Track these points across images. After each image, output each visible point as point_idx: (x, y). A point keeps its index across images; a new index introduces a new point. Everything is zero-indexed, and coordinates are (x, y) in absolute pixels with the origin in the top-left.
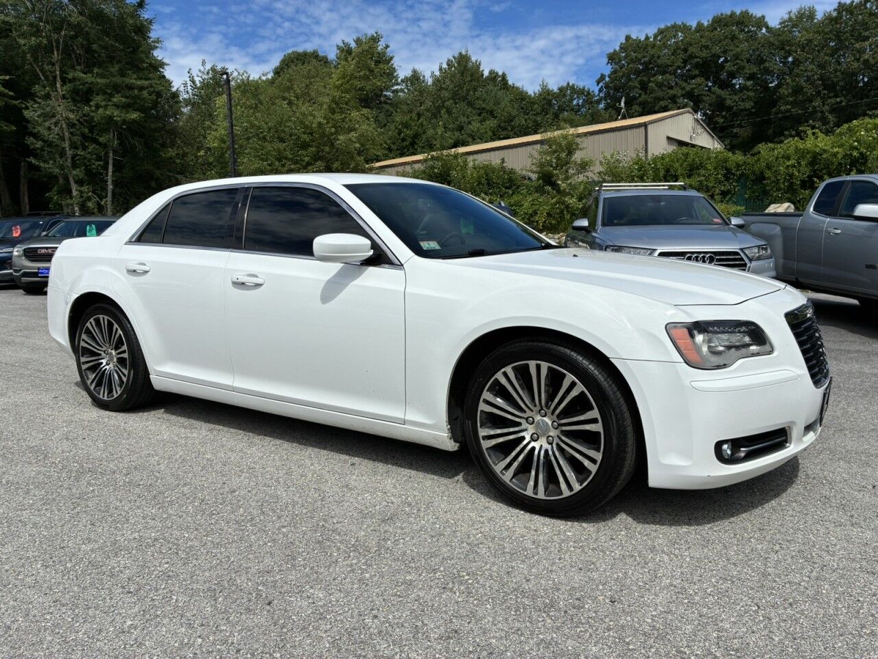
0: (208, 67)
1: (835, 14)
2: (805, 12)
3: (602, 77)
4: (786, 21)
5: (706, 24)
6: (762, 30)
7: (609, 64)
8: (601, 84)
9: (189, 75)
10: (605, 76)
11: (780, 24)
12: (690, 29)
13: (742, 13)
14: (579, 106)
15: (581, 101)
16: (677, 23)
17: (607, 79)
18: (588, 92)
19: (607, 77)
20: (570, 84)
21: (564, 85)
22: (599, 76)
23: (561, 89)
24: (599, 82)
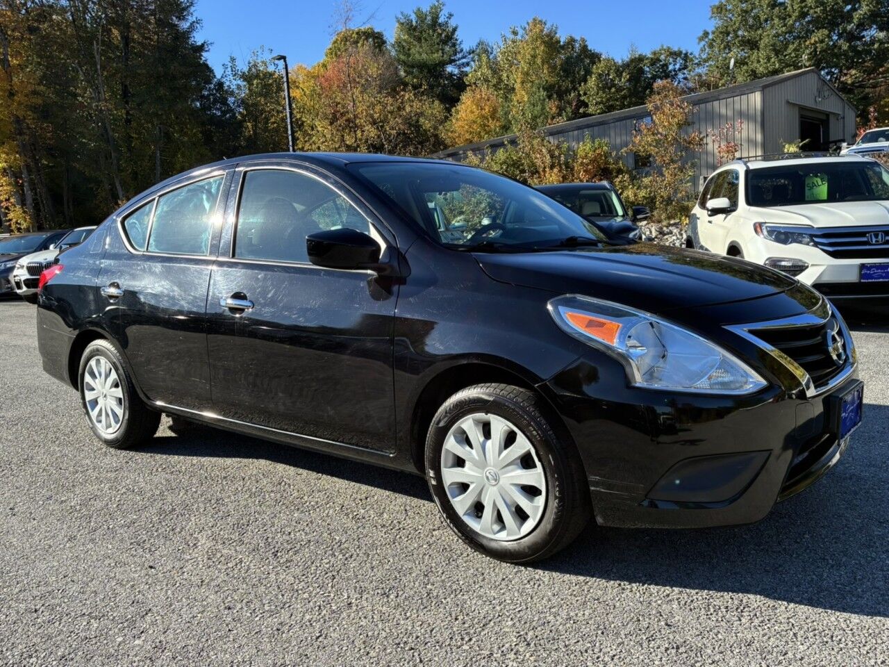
3: (706, 34)
7: (713, 19)
8: (703, 43)
14: (676, 71)
15: (677, 66)
17: (711, 37)
18: (686, 54)
19: (711, 34)
20: (665, 47)
21: (657, 48)
22: (701, 34)
23: (654, 53)
24: (701, 39)
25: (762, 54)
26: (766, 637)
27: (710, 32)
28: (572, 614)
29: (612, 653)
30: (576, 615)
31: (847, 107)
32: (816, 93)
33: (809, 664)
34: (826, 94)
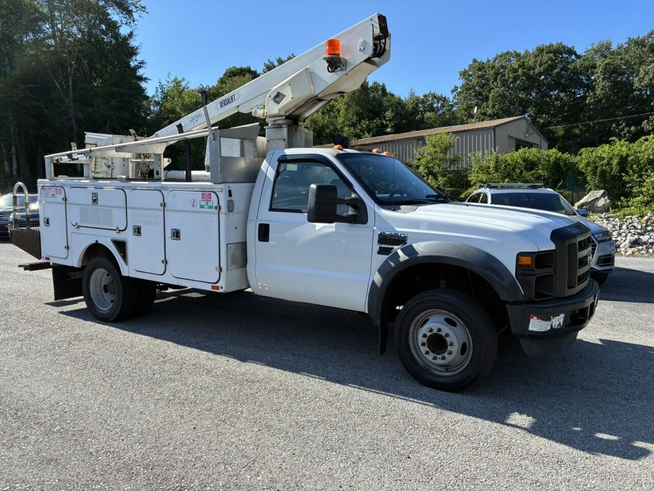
0: (172, 78)
1: (626, 46)
2: (603, 44)
3: (456, 88)
4: (590, 50)
5: (531, 51)
6: (572, 56)
7: (461, 79)
8: (454, 93)
9: (159, 84)
10: (458, 88)
11: (586, 52)
12: (520, 55)
13: (557, 44)
14: (438, 108)
15: (439, 105)
16: (510, 51)
17: (459, 90)
18: (445, 98)
19: (459, 88)
20: (432, 93)
21: (427, 93)
22: (453, 88)
23: (425, 96)
24: (453, 92)
25: (490, 103)
26: (575, 477)
27: (459, 87)
28: (478, 465)
29: (505, 486)
30: (480, 465)
31: (543, 140)
32: (525, 131)
33: (598, 490)
34: (531, 132)
